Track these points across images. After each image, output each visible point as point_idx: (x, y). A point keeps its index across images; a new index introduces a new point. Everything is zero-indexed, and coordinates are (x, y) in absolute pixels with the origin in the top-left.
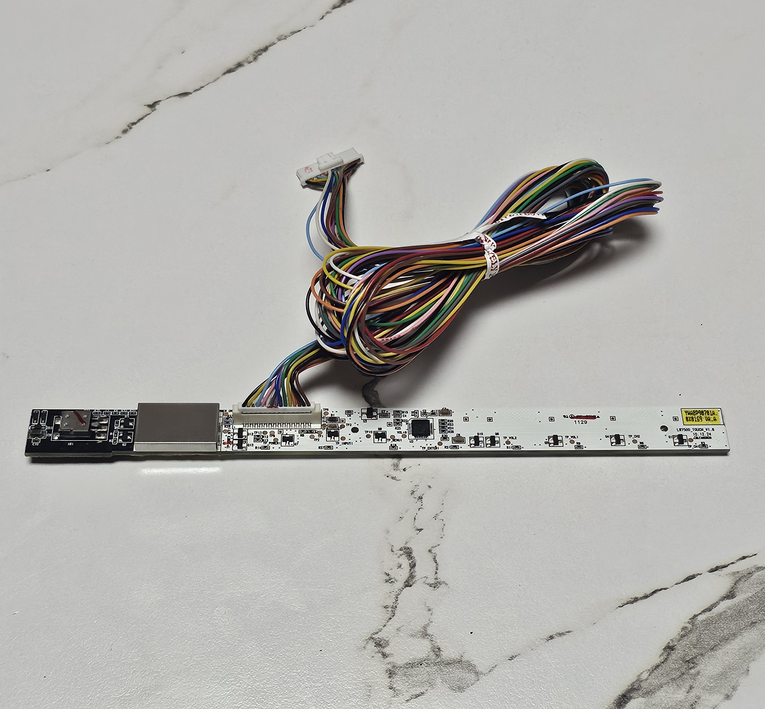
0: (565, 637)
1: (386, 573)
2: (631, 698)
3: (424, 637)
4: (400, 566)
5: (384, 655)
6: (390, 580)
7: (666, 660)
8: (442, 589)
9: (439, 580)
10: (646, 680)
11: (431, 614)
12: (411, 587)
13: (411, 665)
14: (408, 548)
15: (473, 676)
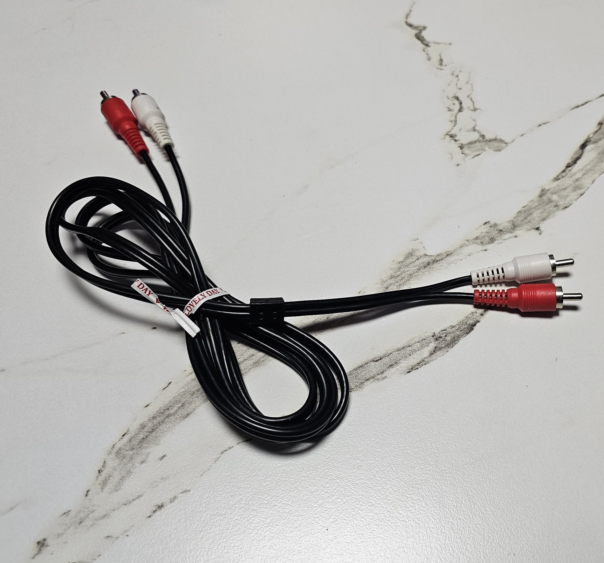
0: (546, 125)
1: (447, 108)
2: (587, 145)
3: (474, 131)
4: (454, 104)
5: (456, 141)
6: (450, 110)
7: (600, 129)
8: (478, 111)
9: (476, 108)
10: (592, 137)
11: (476, 122)
12: (462, 112)
13: (471, 143)
14: (456, 97)
15: (504, 145)
